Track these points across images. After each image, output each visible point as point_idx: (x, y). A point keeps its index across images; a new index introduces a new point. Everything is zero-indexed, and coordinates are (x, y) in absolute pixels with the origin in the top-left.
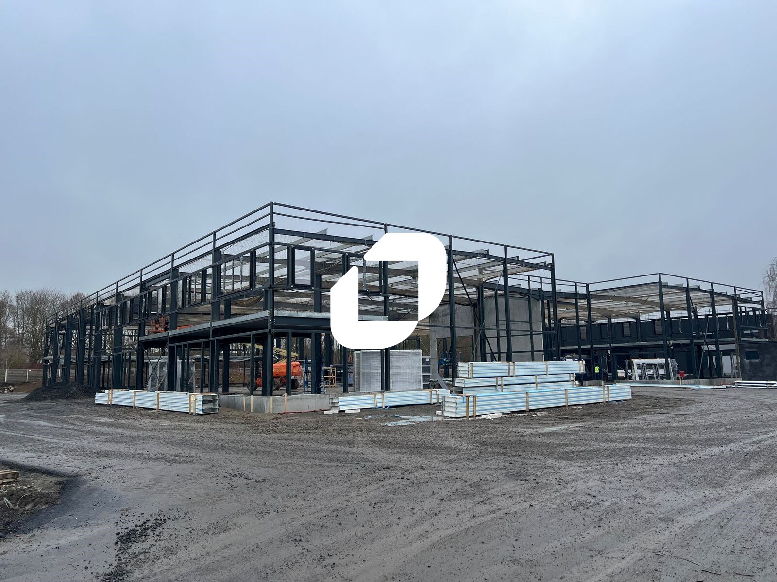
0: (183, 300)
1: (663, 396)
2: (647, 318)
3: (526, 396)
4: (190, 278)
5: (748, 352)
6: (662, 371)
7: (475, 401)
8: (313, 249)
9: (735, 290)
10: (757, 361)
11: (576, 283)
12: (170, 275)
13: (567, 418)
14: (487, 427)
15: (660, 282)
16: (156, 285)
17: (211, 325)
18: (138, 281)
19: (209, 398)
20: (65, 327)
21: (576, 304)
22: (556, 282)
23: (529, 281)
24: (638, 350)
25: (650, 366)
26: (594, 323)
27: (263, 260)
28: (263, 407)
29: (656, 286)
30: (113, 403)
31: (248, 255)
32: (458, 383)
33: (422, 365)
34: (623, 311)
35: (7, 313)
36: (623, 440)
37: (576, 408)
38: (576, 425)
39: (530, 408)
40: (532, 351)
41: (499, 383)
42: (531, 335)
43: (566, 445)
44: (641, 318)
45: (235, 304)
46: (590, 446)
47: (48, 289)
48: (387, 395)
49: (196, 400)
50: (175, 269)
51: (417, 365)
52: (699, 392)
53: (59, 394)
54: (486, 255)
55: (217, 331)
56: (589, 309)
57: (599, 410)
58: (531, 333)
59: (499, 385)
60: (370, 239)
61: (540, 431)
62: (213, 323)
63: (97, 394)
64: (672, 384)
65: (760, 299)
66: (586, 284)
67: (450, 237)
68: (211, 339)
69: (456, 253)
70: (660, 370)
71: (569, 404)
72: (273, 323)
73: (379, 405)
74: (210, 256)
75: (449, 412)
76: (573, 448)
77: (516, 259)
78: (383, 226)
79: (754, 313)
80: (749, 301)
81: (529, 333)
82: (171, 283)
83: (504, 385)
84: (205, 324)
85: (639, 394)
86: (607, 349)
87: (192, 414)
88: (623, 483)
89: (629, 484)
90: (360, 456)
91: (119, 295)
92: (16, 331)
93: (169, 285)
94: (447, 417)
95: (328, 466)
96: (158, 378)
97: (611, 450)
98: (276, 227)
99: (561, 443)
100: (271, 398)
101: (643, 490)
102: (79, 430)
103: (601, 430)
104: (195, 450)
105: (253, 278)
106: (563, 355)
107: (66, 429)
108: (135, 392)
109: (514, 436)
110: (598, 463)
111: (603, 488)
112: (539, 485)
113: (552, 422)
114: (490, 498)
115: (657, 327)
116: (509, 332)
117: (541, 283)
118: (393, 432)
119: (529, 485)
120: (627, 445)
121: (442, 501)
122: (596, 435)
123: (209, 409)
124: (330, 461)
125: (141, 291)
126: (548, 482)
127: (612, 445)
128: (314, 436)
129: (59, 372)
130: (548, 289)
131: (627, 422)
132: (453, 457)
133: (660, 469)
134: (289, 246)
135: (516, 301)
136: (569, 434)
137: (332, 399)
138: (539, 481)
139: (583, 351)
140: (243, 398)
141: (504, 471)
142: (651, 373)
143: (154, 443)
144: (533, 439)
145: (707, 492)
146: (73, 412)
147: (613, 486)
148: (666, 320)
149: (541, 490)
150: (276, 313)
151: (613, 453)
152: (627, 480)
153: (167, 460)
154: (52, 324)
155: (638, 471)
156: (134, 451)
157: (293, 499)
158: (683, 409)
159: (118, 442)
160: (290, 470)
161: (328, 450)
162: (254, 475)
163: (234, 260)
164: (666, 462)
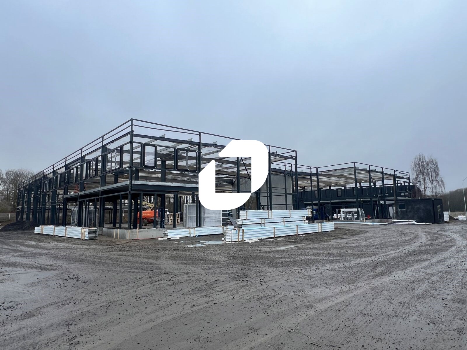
0: (86, 175)
1: (352, 229)
2: (349, 187)
3: (273, 229)
4: (90, 162)
5: (400, 205)
6: (356, 215)
7: (243, 233)
8: (156, 146)
9: (395, 172)
10: (404, 209)
11: (311, 167)
12: (80, 161)
13: (292, 242)
14: (244, 248)
15: (355, 167)
16: (74, 166)
17: (100, 189)
18: (64, 164)
19: (92, 231)
20: (28, 190)
21: (311, 178)
22: (298, 166)
23: (285, 166)
24: (345, 204)
25: (350, 212)
26: (322, 189)
27: (127, 152)
28: (125, 235)
29: (353, 169)
30: (44, 233)
31: (119, 149)
32: (239, 222)
33: (221, 212)
34: (338, 183)
36: (314, 255)
37: (301, 236)
39: (276, 236)
40: (286, 204)
42: (286, 195)
43: (281, 258)
44: (347, 187)
46: (294, 258)
48: (199, 229)
49: (85, 231)
50: (83, 158)
52: (373, 227)
53: (19, 228)
55: (104, 192)
56: (318, 181)
57: (313, 237)
58: (286, 194)
59: (262, 223)
60: (191, 141)
61: (273, 249)
62: (101, 188)
63: (36, 228)
64: (360, 222)
65: (408, 176)
66: (316, 168)
68: (100, 197)
70: (355, 215)
71: (298, 233)
72: (131, 187)
73: (192, 235)
74: (100, 150)
75: (228, 239)
76: (284, 260)
77: (275, 153)
78: (199, 133)
79: (404, 184)
80: (402, 178)
83: (266, 223)
84: (97, 188)
85: (339, 228)
86: (328, 203)
87: (83, 239)
88: (298, 282)
89: (301, 282)
90: (157, 266)
91: (54, 172)
92: (5, 192)
93: (80, 166)
94: (227, 242)
95: (132, 272)
96: (76, 219)
97: (304, 261)
98: (134, 133)
99: (280, 256)
100: (129, 231)
101: (307, 286)
102: (10, 249)
103: (306, 249)
104: (64, 262)
105: (121, 162)
106: (305, 206)
107: (3, 248)
108: (54, 227)
109: (255, 253)
110: (291, 269)
111: (284, 286)
112: (248, 284)
113: (283, 244)
114: (212, 293)
115: (355, 191)
116: (270, 194)
117: (292, 167)
118: (187, 251)
119: (242, 284)
120: (315, 258)
121: (182, 295)
122: (302, 252)
123: (93, 237)
124: (137, 269)
125: (66, 170)
126: (254, 282)
127: (307, 258)
128: (141, 253)
129: (25, 215)
130: (294, 170)
131: (324, 244)
132: (211, 266)
133: (325, 272)
134: (142, 144)
135: (278, 177)
136: (288, 251)
137: (165, 231)
138: (250, 281)
139: (315, 204)
140: (114, 231)
141: (234, 275)
142: (350, 216)
143: (45, 257)
144: (264, 255)
145: (343, 287)
146: (17, 238)
147: (291, 284)
148: (359, 187)
149: (246, 287)
150: (134, 182)
151: (304, 263)
152: (301, 280)
153: (42, 268)
154: (21, 188)
155: (312, 274)
156: (28, 262)
157: (92, 295)
158: (359, 236)
159: (24, 257)
160: (108, 275)
161: (141, 262)
162: (84, 278)
163: (112, 152)
164: (331, 268)
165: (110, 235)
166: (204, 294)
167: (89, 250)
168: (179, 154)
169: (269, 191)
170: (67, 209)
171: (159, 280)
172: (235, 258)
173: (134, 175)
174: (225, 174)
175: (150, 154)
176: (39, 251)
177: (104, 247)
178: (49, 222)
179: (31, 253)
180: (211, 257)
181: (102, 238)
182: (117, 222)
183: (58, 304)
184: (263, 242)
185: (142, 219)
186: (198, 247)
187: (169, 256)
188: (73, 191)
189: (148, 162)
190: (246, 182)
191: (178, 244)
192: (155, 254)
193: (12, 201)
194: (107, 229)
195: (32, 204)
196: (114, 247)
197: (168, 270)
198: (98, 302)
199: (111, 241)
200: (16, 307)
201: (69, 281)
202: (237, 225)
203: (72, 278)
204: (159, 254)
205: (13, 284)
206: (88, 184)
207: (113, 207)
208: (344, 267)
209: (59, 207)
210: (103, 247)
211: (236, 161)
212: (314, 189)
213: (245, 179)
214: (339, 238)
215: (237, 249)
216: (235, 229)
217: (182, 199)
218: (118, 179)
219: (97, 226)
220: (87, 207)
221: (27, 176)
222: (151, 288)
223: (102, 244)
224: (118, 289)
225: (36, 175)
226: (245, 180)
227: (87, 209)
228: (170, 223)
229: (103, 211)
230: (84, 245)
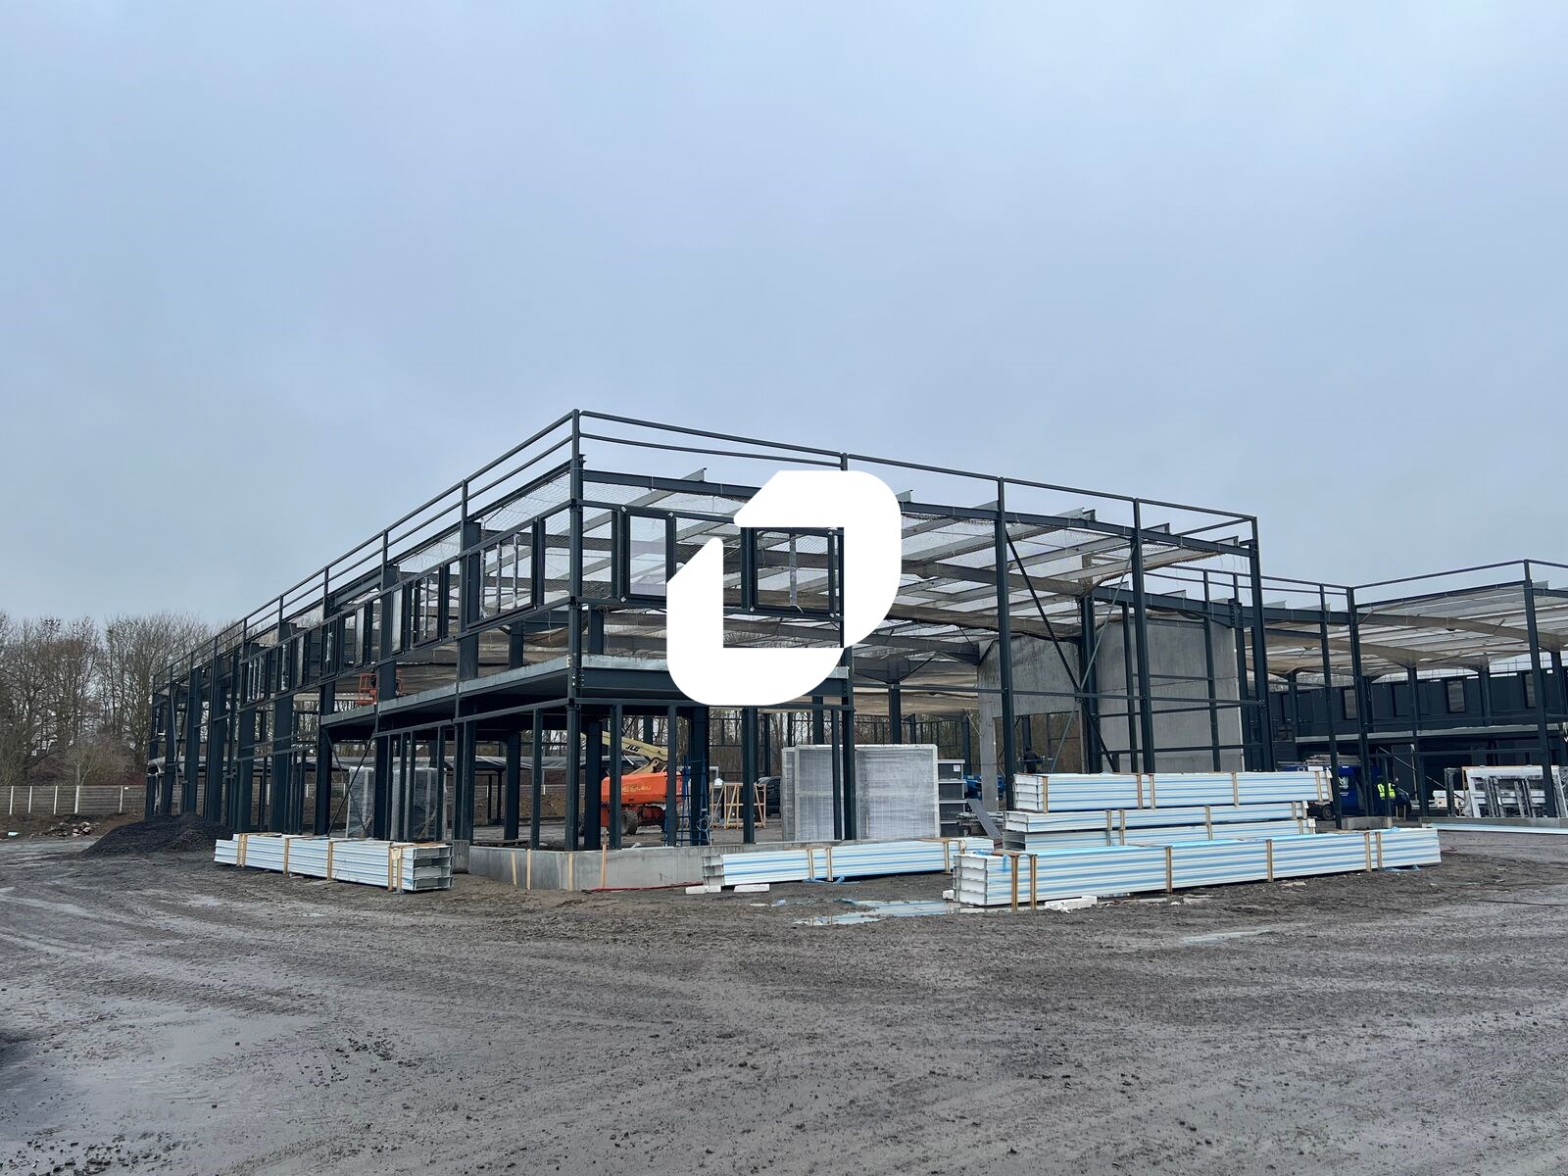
0: (403, 633)
1: (1525, 856)
2: (1504, 668)
3: (1164, 856)
4: (419, 583)
6: (1537, 796)
7: (1033, 868)
8: (671, 514)
11: (1321, 586)
12: (380, 579)
13: (1251, 912)
14: (1040, 933)
15: (1527, 582)
16: (355, 602)
17: (457, 689)
18: (320, 594)
19: (430, 855)
20: (186, 694)
21: (1323, 635)
22: (1264, 583)
23: (1206, 582)
24: (1486, 744)
25: (1508, 783)
26: (1376, 681)
27: (559, 541)
28: (556, 875)
29: (1519, 590)
30: (248, 863)
31: (529, 530)
32: (1013, 823)
33: (936, 780)
34: (1447, 653)
35: (90, 667)
36: (1357, 972)
37: (1290, 885)
38: (1266, 929)
39: (1176, 885)
40: (1216, 748)
41: (1116, 823)
42: (1213, 710)
43: (1205, 982)
44: (1492, 669)
45: (534, 643)
46: (1265, 985)
47: (172, 615)
48: (845, 849)
49: (402, 858)
50: (390, 566)
51: (925, 781)
53: (156, 842)
54: (1088, 522)
55: (472, 703)
56: (1355, 647)
57: (1343, 892)
58: (1212, 704)
59: (1114, 829)
61: (1166, 944)
62: (461, 684)
63: (219, 842)
64: (1561, 827)
66: (1347, 588)
67: (1001, 482)
68: (457, 719)
69: (1014, 518)
70: (1534, 793)
71: (1276, 875)
72: (578, 682)
73: (820, 874)
74: (457, 537)
75: (971, 893)
76: (1217, 991)
77: (1163, 531)
78: (838, 462)
81: (1208, 705)
82: (381, 597)
83: (1127, 828)
84: (446, 688)
85: (1467, 852)
86: (1406, 742)
87: (395, 889)
88: (1292, 1091)
89: (1305, 1095)
90: (689, 1002)
91: (284, 626)
92: (107, 704)
93: (378, 601)
94: (966, 905)
95: (593, 1029)
96: (365, 808)
97: (1313, 998)
98: (586, 467)
99: (1198, 976)
100: (571, 855)
101: (1334, 1113)
102: (129, 927)
103: (1315, 943)
104: (330, 979)
105: (538, 583)
106: (1301, 756)
107: (104, 922)
108: (288, 839)
109: (1092, 957)
110: (1256, 1033)
111: (1230, 1106)
112: (1069, 1092)
113: (1210, 921)
114: (921, 1128)
115: (1530, 689)
116: (1145, 703)
117: (1235, 586)
118: (805, 943)
119: (1044, 1092)
120: (1361, 985)
121: (798, 1131)
122: (1299, 956)
123: (431, 879)
124: (611, 1014)
125: (326, 616)
126: (1097, 1084)
127: (1322, 985)
128: (620, 948)
129: (177, 793)
130: (1246, 599)
131: (1397, 923)
132: (907, 1009)
133: (1411, 1054)
134: (615, 509)
135: (1177, 630)
136: (1234, 952)
137: (709, 858)
138: (1077, 1081)
139: (1346, 748)
140: (513, 855)
141: (1006, 1052)
142: (1511, 801)
143: (258, 958)
144: (1132, 966)
145: (1503, 1125)
146: (154, 884)
147: (1261, 1098)
148: (1550, 672)
149: (1064, 1108)
150: (587, 661)
151: (1312, 1006)
152: (1305, 1084)
153: (249, 1003)
154: (163, 688)
155: (1351, 1057)
156: (197, 980)
157: (445, 1115)
158: (1560, 890)
159: (182, 957)
160: (498, 1037)
161: (625, 986)
162: (409, 1048)
163: (501, 544)
164: (1438, 1035)
165: (496, 874)
166: (888, 1128)
167: (419, 932)
168: (760, 544)
169: (1136, 693)
170: (330, 769)
171: (699, 1065)
172: (1005, 975)
173: (586, 632)
174: (948, 624)
175: (649, 547)
176: (235, 934)
177: (477, 921)
178: (267, 821)
179: (206, 941)
180: (904, 970)
181: (468, 886)
182: (522, 820)
183: (319, 1151)
184: (1121, 908)
185: (618, 806)
186: (847, 926)
187: (730, 963)
188: (353, 697)
189: (640, 577)
190: (1035, 655)
191: (765, 911)
192: (675, 954)
193: (129, 739)
194: (484, 847)
195: (203, 747)
196: (516, 921)
197: (733, 1022)
198: (463, 1148)
199: (500, 896)
200: (164, 1156)
201: (353, 1055)
202: (1004, 837)
203: (365, 1048)
204: (697, 955)
205: (148, 1065)
206: (409, 669)
207: (504, 759)
208: (1501, 1033)
209: (304, 759)
210: (472, 922)
211: (994, 569)
212: (1338, 680)
213: (1031, 641)
214: (1465, 899)
215: (1010, 938)
216: (1000, 851)
217: (772, 727)
218: (525, 647)
219: (448, 835)
220: (408, 759)
221: (182, 640)
222: (671, 1096)
223: (467, 908)
224: (541, 1096)
225: (216, 637)
226: (1030, 645)
227: (408, 769)
228: (729, 825)
229: (469, 773)
230: (399, 911)
